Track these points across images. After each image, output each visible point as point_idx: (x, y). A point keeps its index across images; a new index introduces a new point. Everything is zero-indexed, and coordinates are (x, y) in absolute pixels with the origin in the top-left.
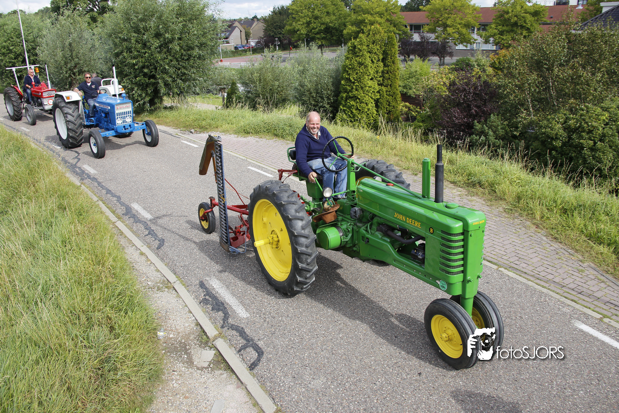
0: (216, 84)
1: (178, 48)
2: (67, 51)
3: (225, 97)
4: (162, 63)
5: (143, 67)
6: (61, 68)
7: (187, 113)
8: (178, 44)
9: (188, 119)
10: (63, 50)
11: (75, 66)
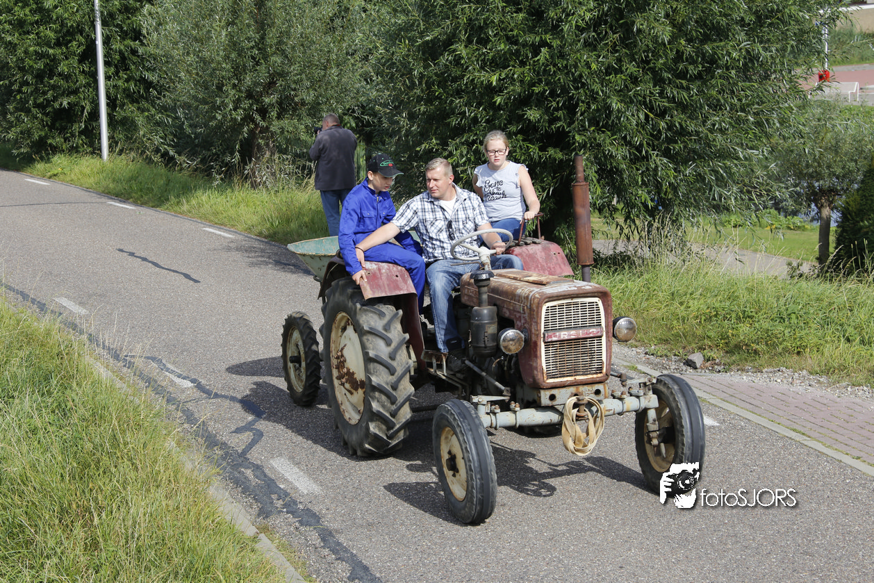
0: (800, 175)
1: (665, 32)
2: (249, 26)
3: (833, 226)
4: (596, 87)
5: (525, 101)
6: (220, 88)
7: (678, 286)
8: (667, 16)
9: (681, 311)
10: (233, 23)
11: (271, 84)
